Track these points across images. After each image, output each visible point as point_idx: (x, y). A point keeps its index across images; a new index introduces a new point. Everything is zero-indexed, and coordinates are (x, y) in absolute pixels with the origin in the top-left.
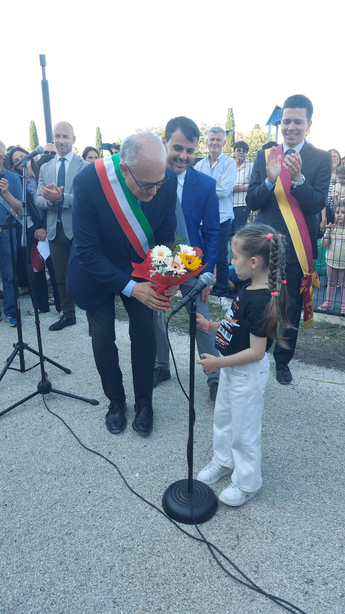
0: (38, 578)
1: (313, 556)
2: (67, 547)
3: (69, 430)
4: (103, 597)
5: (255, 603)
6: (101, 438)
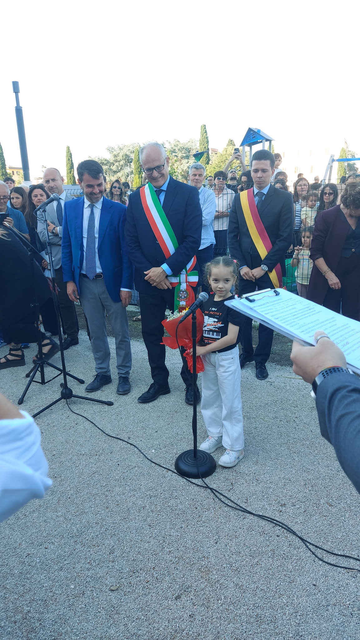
1: (285, 491)
3: (93, 425)
4: (141, 524)
5: (246, 520)
6: (120, 429)
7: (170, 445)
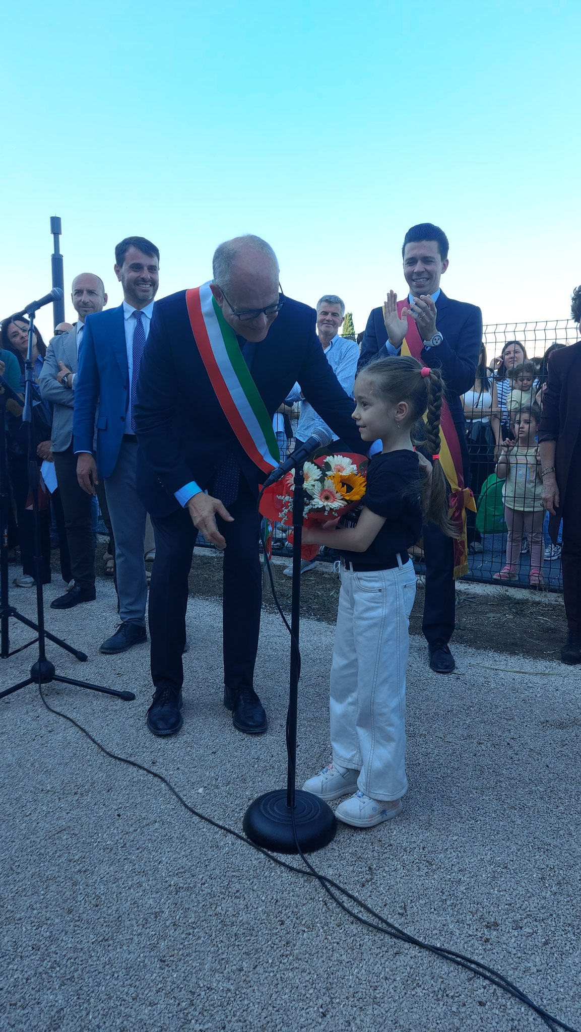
0: (28, 932)
1: (496, 892)
2: (80, 889)
3: (84, 733)
4: (142, 955)
7: (238, 780)
